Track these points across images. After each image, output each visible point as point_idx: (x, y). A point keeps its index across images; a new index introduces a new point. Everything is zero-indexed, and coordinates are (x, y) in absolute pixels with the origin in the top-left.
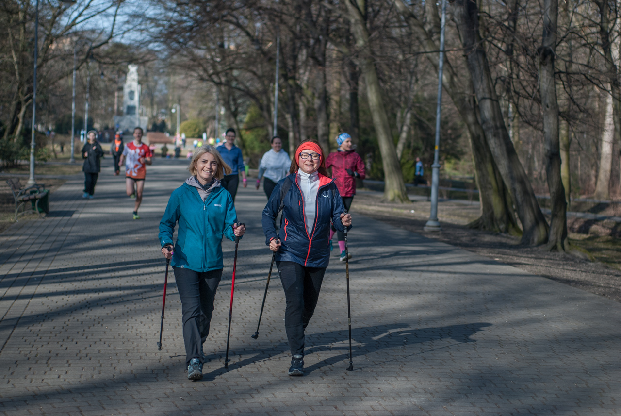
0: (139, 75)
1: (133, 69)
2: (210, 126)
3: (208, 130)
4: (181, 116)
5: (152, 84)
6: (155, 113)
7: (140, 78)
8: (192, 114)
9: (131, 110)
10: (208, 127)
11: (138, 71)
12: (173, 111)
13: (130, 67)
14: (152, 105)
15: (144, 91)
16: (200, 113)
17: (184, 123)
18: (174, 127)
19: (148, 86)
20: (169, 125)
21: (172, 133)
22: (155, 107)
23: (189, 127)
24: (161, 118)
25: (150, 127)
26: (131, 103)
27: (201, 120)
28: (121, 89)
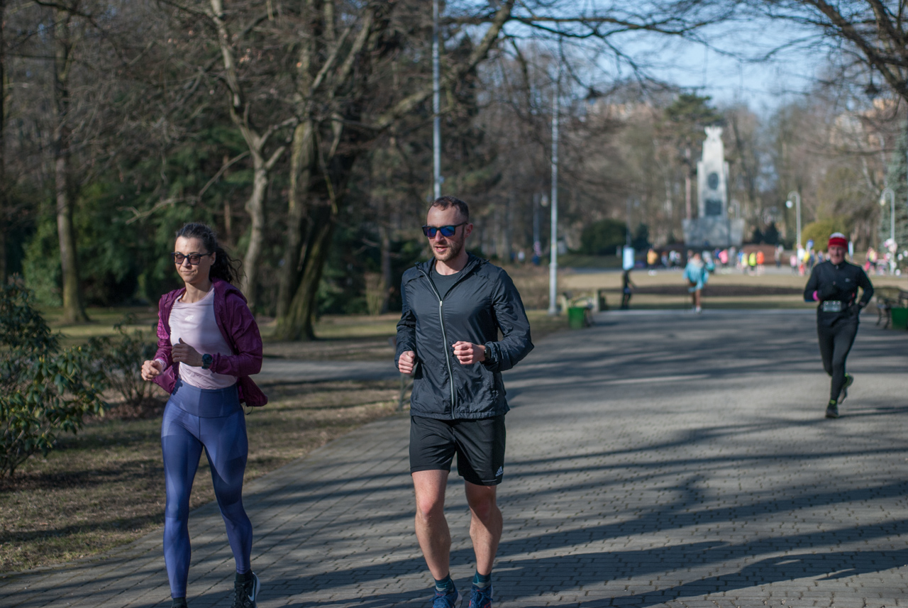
0: (726, 146)
1: (714, 133)
2: (857, 230)
3: (854, 237)
4: (803, 216)
5: (750, 162)
6: (758, 211)
7: (728, 152)
8: (823, 209)
9: (713, 208)
10: (852, 231)
11: (724, 137)
12: (789, 204)
13: (708, 131)
14: (752, 198)
15: (736, 174)
16: (839, 205)
17: (808, 228)
18: (791, 232)
19: (743, 166)
20: (783, 231)
21: (790, 246)
22: (758, 201)
23: (820, 233)
24: (769, 219)
25: (750, 235)
26: (712, 195)
27: (841, 220)
28: (694, 173)
